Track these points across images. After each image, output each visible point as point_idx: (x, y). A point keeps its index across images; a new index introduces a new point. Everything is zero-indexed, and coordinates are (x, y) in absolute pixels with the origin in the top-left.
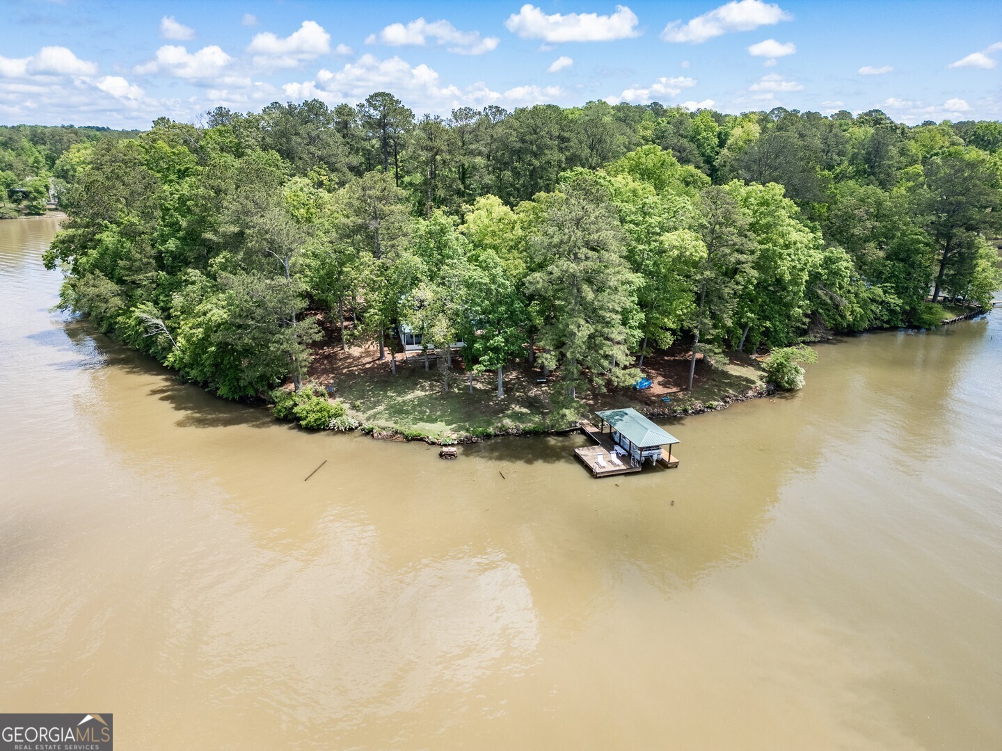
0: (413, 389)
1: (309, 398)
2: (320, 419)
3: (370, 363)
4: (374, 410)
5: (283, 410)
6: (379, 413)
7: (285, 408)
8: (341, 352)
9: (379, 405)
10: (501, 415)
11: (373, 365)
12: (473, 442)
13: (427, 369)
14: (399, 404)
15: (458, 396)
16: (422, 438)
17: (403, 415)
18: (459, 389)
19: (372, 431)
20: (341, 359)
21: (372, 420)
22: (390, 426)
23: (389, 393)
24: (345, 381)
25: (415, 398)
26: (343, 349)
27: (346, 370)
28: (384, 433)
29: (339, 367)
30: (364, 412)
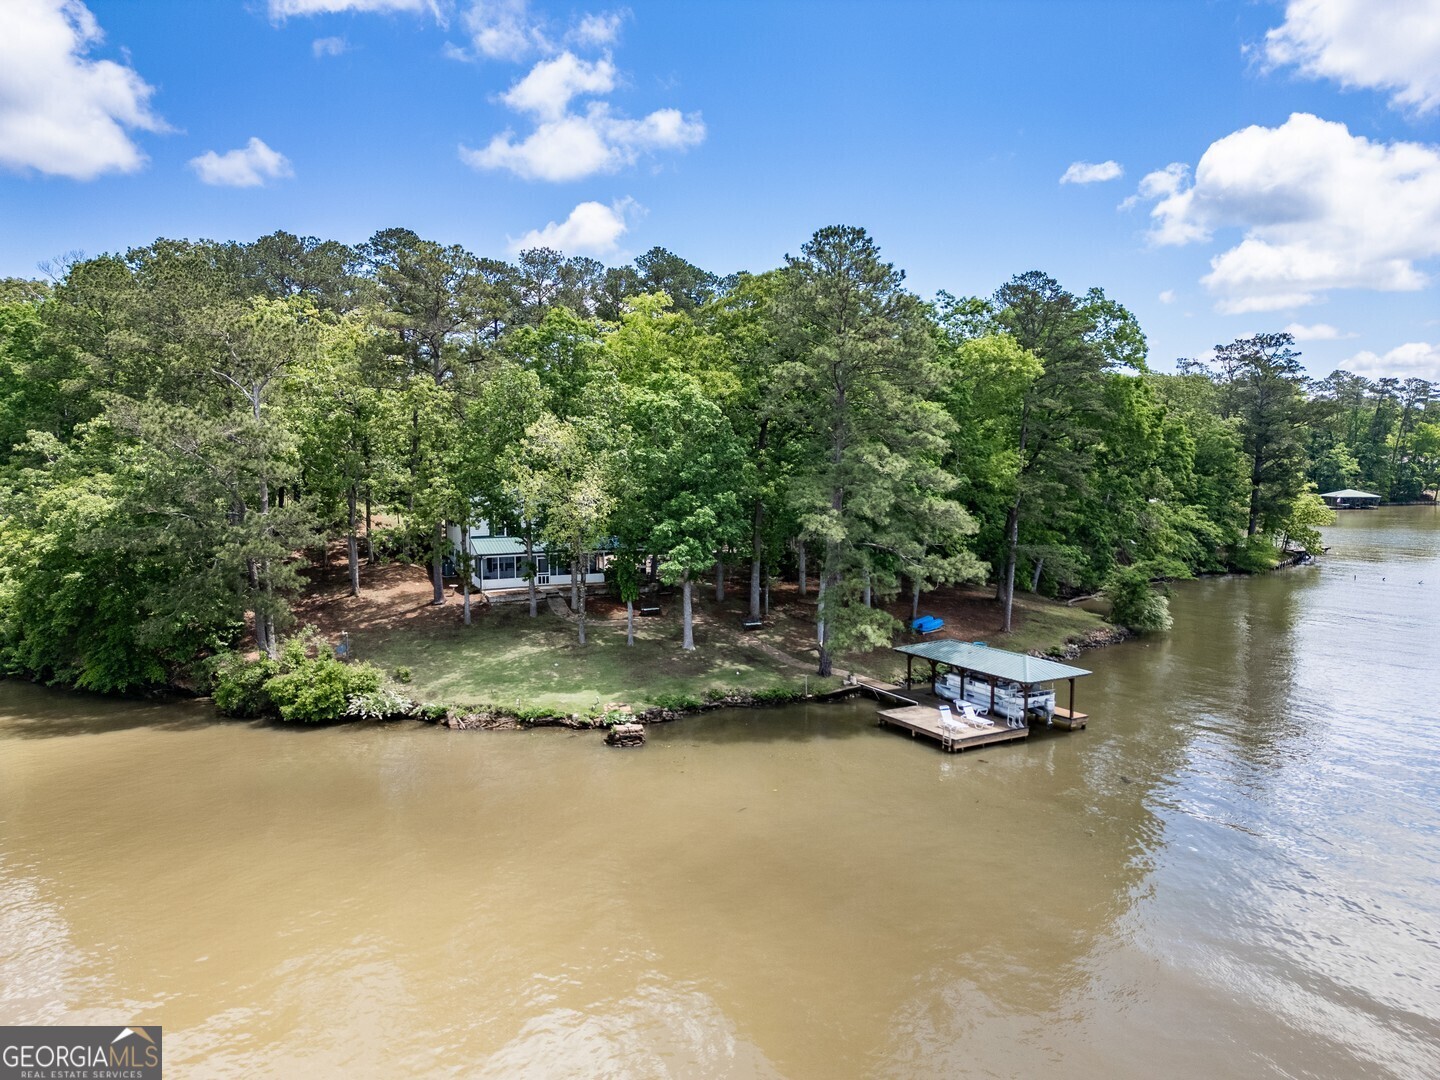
0: (515, 645)
1: (297, 663)
2: (327, 698)
3: (414, 610)
4: (440, 681)
5: (238, 690)
6: (453, 684)
7: (243, 686)
8: (350, 598)
9: (449, 673)
10: (703, 676)
11: (420, 614)
12: (664, 720)
13: (533, 614)
14: (492, 668)
15: (604, 650)
16: (557, 719)
17: (506, 684)
18: (606, 641)
19: (445, 717)
20: (352, 610)
21: (440, 697)
22: (483, 703)
23: (465, 653)
24: (367, 641)
25: (521, 658)
26: (353, 593)
27: (366, 624)
28: (472, 717)
29: (350, 620)
30: (420, 685)
